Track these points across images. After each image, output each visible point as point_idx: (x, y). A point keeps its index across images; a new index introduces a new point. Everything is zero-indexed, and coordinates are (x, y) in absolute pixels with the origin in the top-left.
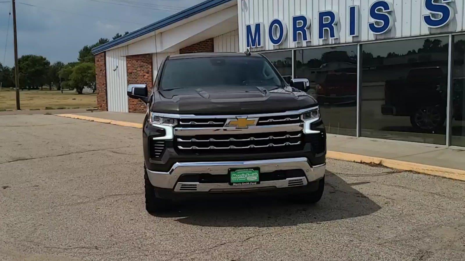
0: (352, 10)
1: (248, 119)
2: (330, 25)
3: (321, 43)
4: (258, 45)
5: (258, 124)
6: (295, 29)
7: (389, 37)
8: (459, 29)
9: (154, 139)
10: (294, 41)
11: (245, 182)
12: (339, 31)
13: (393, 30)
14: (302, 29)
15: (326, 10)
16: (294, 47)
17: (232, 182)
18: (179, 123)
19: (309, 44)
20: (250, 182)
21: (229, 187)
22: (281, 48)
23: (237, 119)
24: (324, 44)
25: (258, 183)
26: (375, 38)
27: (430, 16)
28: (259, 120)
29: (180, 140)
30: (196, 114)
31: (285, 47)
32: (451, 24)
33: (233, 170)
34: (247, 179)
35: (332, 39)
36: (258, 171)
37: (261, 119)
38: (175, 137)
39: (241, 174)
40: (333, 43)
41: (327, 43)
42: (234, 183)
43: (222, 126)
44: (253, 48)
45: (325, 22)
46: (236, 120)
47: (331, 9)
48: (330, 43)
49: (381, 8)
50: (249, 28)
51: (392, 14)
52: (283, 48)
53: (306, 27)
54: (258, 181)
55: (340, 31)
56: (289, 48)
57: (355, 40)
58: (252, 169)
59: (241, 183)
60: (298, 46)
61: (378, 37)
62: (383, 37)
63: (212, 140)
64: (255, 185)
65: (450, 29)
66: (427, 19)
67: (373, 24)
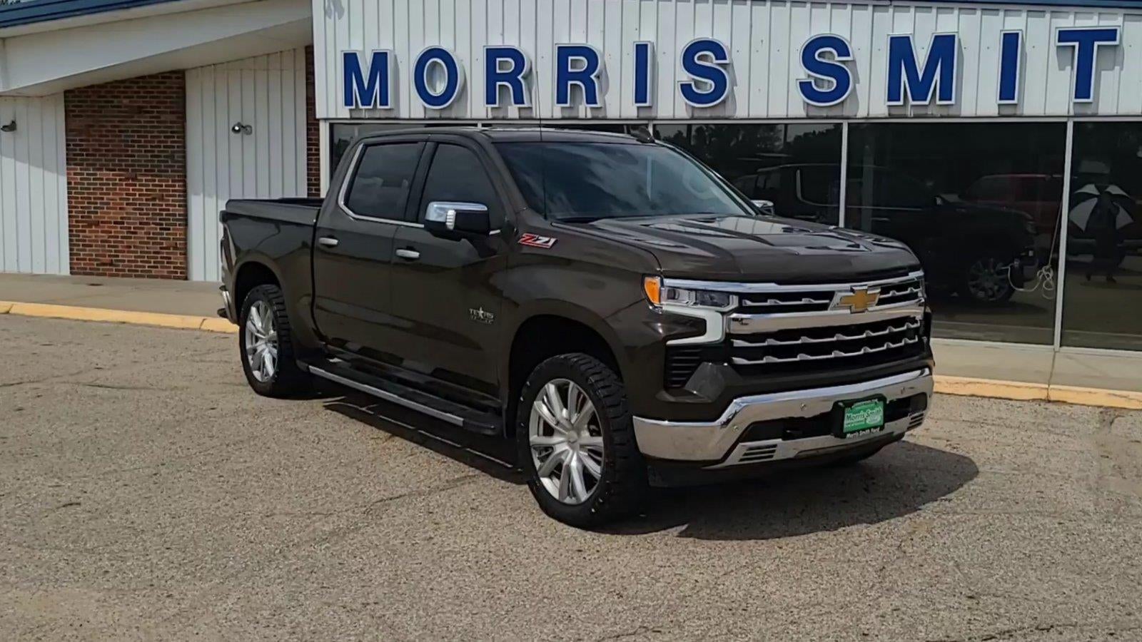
0: (641, 50)
1: (869, 292)
2: (585, 77)
3: (558, 114)
4: (381, 104)
5: (881, 302)
6: (492, 77)
7: (722, 115)
8: (862, 113)
9: (670, 343)
10: (488, 103)
11: (864, 430)
12: (605, 91)
13: (729, 103)
14: (512, 78)
15: (572, 42)
16: (484, 116)
17: (845, 431)
18: (740, 302)
19: (524, 114)
20: (870, 428)
21: (838, 442)
22: (443, 116)
23: (852, 290)
24: (567, 115)
25: (882, 428)
26: (690, 114)
27: (810, 83)
28: (881, 293)
29: (738, 343)
30: (780, 283)
31: (460, 115)
32: (848, 100)
33: (850, 403)
34: (867, 422)
35: (586, 108)
36: (882, 403)
37: (885, 289)
38: (729, 337)
39: (859, 412)
40: (589, 116)
41: (574, 115)
42: (848, 433)
43: (824, 307)
44: (361, 110)
45: (572, 68)
46: (852, 294)
47: (584, 42)
48: (582, 115)
49: (706, 55)
50: (351, 61)
51: (729, 68)
52: (453, 116)
53: (522, 74)
54: (882, 423)
55: (606, 93)
56: (468, 116)
57: (644, 114)
58: (876, 400)
59: (858, 431)
60: (496, 115)
61: (697, 114)
62: (708, 114)
63: (804, 340)
64: (876, 432)
65: (847, 111)
66: (805, 88)
67: (690, 85)
